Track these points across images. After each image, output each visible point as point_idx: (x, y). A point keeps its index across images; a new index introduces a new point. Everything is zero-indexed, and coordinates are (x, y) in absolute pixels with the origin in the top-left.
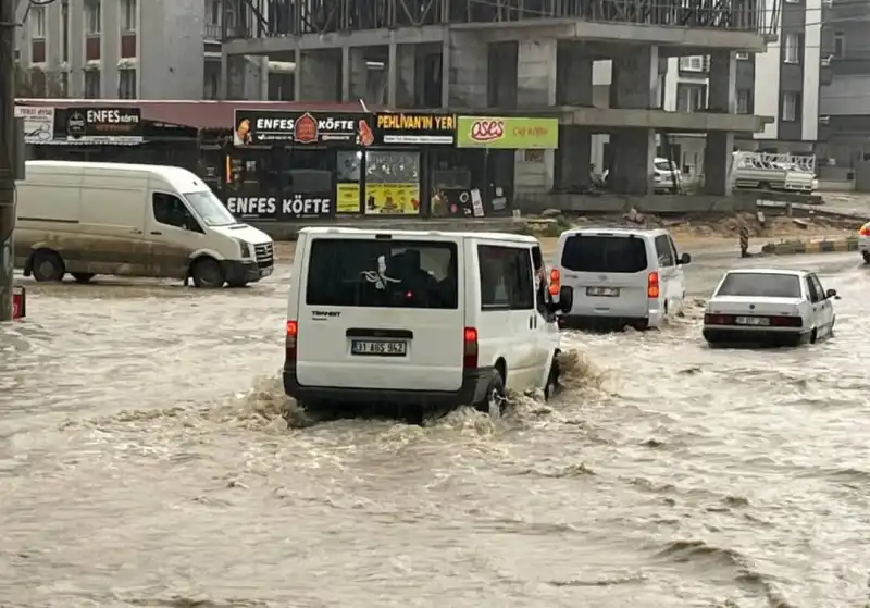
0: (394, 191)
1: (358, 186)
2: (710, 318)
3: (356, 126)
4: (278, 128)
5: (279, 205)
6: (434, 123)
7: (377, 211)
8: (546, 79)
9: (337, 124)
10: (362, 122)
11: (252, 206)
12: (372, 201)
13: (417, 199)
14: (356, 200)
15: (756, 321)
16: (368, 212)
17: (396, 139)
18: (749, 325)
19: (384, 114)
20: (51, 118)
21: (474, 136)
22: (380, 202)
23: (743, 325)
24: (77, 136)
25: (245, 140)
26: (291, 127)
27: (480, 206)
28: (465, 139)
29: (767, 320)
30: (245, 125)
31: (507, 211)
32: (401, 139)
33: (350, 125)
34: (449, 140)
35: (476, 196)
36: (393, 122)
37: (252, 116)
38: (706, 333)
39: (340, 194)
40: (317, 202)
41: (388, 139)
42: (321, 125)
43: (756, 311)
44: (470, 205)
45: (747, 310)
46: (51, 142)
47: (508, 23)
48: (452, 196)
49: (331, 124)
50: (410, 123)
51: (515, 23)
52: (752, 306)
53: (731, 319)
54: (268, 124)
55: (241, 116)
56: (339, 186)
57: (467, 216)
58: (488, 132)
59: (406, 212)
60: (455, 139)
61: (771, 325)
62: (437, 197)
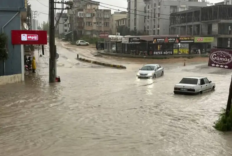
0: (184, 50)
1: (177, 49)
2: (175, 89)
3: (175, 40)
4: (161, 40)
5: (163, 53)
6: (190, 38)
7: (181, 53)
8: (216, 30)
9: (172, 39)
10: (176, 39)
11: (158, 53)
12: (180, 52)
13: (188, 51)
14: (177, 51)
15: (185, 90)
16: (179, 53)
17: (183, 41)
18: (183, 91)
19: (180, 37)
20: (128, 39)
21: (197, 40)
22: (181, 52)
23: (182, 91)
24: (131, 42)
25: (155, 42)
26: (163, 40)
27: (200, 52)
28: (196, 41)
29: (187, 90)
30: (155, 40)
31: (205, 53)
32: (184, 41)
33: (174, 39)
34: (193, 41)
35: (199, 50)
36: (182, 39)
37: (156, 39)
38: (174, 92)
39: (174, 51)
40: (170, 52)
41: (181, 41)
42: (169, 39)
43: (185, 88)
44: (198, 52)
45: (183, 87)
46: (128, 43)
47: (210, 21)
48: (195, 50)
49: (171, 39)
50: (185, 39)
51: (211, 21)
52: (184, 87)
53: (179, 89)
54: (159, 40)
55: (154, 39)
56: (174, 49)
57: (198, 54)
58: (200, 40)
59: (186, 53)
60: (194, 41)
61: (188, 91)
62: (192, 51)
